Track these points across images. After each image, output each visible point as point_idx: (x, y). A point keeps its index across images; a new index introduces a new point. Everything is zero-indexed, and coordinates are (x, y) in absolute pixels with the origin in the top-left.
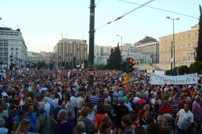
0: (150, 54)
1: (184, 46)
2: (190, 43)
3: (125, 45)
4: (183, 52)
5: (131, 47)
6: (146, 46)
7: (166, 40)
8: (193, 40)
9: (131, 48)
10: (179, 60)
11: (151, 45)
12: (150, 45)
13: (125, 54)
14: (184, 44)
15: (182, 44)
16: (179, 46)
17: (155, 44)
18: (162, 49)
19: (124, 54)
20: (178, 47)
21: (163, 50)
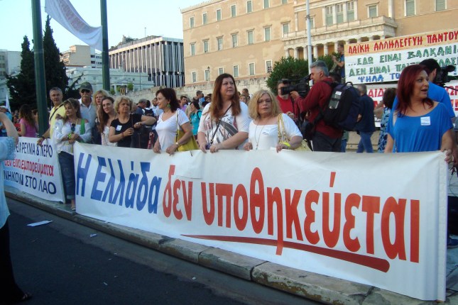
0: (145, 71)
1: (267, 28)
2: (287, 19)
3: (74, 49)
4: (265, 50)
5: (92, 56)
6: (132, 50)
7: (205, 16)
8: (300, 9)
9: (93, 59)
10: (252, 73)
11: (149, 46)
12: (144, 47)
13: (75, 73)
14: (267, 22)
15: (262, 25)
16: (250, 32)
17: (158, 43)
18: (192, 45)
19: (73, 73)
20: (246, 34)
21: (197, 46)
